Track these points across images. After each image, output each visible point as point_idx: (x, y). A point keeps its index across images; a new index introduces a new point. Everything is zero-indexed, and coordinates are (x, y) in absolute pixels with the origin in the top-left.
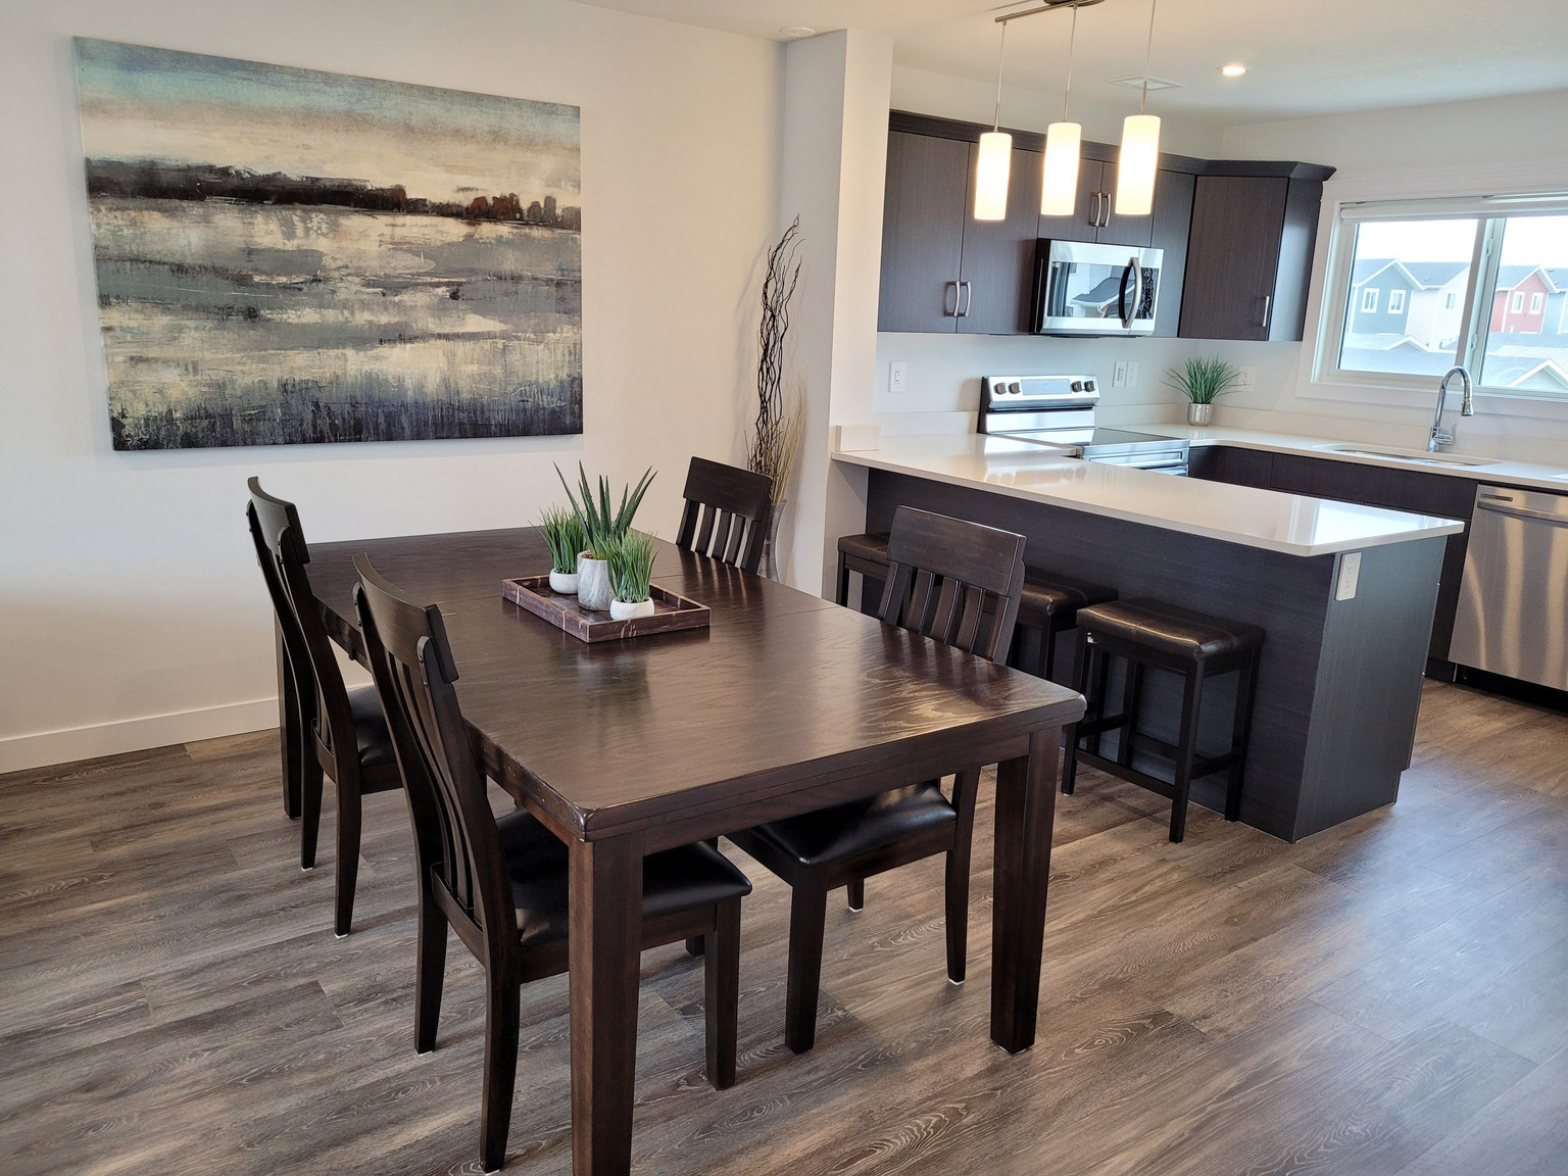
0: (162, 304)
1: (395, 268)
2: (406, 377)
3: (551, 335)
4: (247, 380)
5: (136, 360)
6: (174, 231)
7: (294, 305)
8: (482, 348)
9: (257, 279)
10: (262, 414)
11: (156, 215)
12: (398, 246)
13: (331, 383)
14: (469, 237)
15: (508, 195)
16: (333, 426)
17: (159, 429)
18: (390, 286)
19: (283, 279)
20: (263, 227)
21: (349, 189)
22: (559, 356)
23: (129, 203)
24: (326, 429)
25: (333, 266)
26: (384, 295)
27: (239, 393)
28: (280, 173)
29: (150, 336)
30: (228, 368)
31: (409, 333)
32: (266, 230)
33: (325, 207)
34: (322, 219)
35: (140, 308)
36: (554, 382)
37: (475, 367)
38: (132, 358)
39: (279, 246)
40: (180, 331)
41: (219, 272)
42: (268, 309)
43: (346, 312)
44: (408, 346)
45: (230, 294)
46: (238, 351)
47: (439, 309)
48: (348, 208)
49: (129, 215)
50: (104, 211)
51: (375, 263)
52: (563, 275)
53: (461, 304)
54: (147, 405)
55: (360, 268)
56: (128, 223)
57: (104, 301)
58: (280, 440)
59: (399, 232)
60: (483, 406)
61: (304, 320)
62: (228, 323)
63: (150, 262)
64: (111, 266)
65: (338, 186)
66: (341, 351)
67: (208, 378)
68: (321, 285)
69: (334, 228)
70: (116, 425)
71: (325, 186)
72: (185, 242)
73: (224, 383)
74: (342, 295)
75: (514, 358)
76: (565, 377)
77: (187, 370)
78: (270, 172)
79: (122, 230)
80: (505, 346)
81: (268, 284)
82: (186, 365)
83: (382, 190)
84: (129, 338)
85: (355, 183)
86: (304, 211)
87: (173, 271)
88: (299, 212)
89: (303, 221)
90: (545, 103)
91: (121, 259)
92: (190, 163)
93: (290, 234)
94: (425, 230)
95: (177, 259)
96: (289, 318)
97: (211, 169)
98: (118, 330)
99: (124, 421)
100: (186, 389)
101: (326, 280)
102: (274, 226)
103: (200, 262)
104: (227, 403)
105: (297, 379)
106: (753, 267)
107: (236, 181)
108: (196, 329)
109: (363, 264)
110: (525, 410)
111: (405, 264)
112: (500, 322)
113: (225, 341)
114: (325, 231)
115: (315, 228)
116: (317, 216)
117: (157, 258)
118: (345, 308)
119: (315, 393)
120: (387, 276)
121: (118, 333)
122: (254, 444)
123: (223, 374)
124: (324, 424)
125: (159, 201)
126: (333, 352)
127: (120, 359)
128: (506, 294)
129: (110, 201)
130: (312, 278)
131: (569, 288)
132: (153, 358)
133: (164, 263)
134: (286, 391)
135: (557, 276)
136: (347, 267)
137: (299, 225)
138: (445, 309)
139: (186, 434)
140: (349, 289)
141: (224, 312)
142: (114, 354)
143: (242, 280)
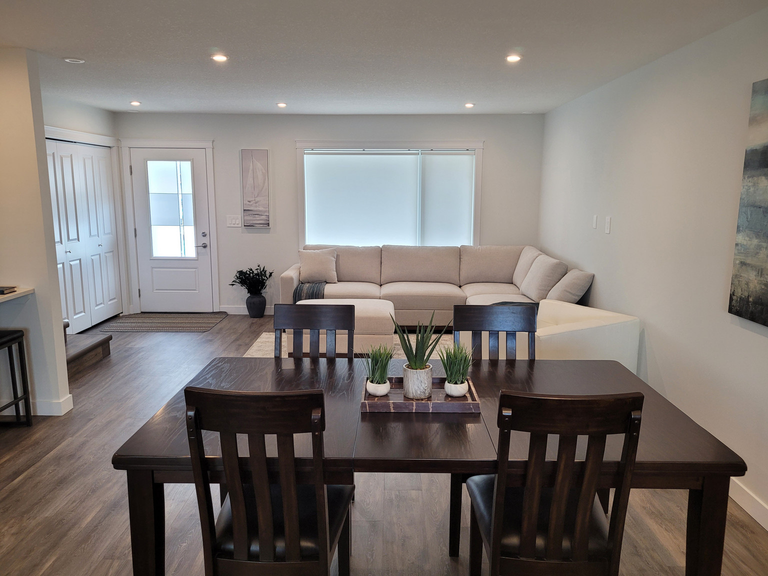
5: (743, 264)
11: (763, 178)
17: (744, 305)
23: (756, 173)
29: (749, 251)
38: (742, 262)
40: (760, 249)
49: (754, 179)
50: (746, 178)
54: (742, 291)
56: (753, 184)
57: (738, 229)
64: (744, 208)
67: (765, 280)
70: (731, 299)
77: (758, 274)
79: (750, 188)
82: (759, 270)
84: (742, 251)
87: (764, 212)
99: (734, 297)
100: (756, 285)
117: (759, 204)
121: (739, 247)
127: (738, 262)
129: (749, 172)
132: (748, 264)
133: (761, 207)
142: (737, 259)
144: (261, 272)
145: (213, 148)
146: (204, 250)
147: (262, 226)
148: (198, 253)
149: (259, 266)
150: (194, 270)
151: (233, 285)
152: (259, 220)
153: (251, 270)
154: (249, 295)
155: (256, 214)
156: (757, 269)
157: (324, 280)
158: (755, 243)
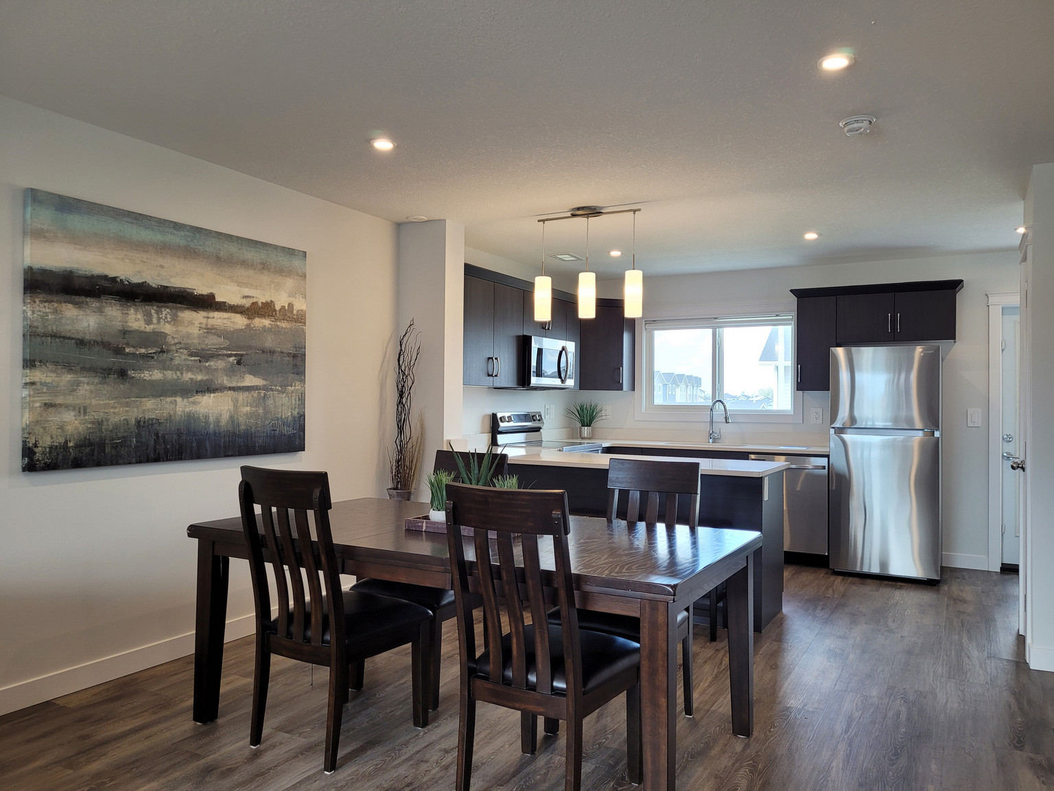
0: (69, 367)
1: (207, 345)
2: (210, 415)
3: (289, 387)
4: (117, 419)
5: (48, 406)
6: (80, 317)
7: (148, 368)
8: (253, 396)
9: (127, 350)
10: (124, 442)
11: (70, 306)
12: (210, 330)
13: (167, 420)
14: (248, 326)
15: (269, 301)
16: (166, 450)
17: (58, 454)
18: (204, 356)
19: (143, 351)
20: (133, 316)
21: (184, 294)
22: (294, 401)
23: (54, 298)
24: (162, 452)
25: (173, 342)
26: (200, 361)
27: (111, 428)
28: (146, 282)
29: (59, 389)
30: (106, 411)
31: (213, 387)
32: (136, 319)
33: (170, 304)
34: (168, 312)
35: (54, 369)
36: (290, 417)
37: (248, 409)
38: (45, 404)
39: (142, 329)
40: (78, 385)
41: (105, 345)
42: (133, 370)
43: (178, 373)
44: (212, 395)
45: (111, 360)
46: (113, 399)
47: (230, 371)
48: (183, 306)
49: (53, 305)
50: (38, 303)
51: (196, 341)
52: (296, 351)
53: (242, 368)
54: (52, 438)
55: (187, 344)
56: (52, 311)
57: (29, 364)
58: (134, 460)
59: (211, 322)
60: (252, 434)
61: (153, 378)
62: (107, 380)
63: (64, 337)
64: (38, 339)
65: (178, 291)
66: (174, 398)
67: (92, 417)
68: (165, 355)
69: (175, 320)
70: (31, 453)
71: (170, 291)
72: (86, 325)
73: (102, 421)
74: (177, 361)
75: (270, 402)
76: (296, 415)
77: (80, 412)
78: (140, 281)
79: (48, 316)
80: (265, 395)
81: (134, 354)
82: (80, 409)
83: (202, 295)
84: (45, 390)
85: (187, 290)
86: (158, 307)
87: (77, 344)
88: (155, 308)
89: (157, 313)
90: (289, 249)
91: (45, 335)
92: (93, 273)
93: (149, 321)
94: (225, 321)
95: (80, 336)
97: (105, 277)
98: (39, 384)
99: (36, 450)
100: (78, 426)
101: (168, 351)
102: (139, 316)
103: (94, 338)
104: (103, 435)
105: (147, 418)
106: (387, 348)
107: (120, 286)
108: (88, 384)
109: (189, 342)
110: (274, 436)
111: (213, 342)
112: (263, 379)
113: (105, 392)
114: (169, 320)
115: (164, 318)
116: (165, 310)
117: (68, 335)
118: (178, 370)
119: (157, 427)
120: (203, 349)
121: (38, 386)
122: (117, 464)
123: (102, 415)
124: (161, 448)
125: (73, 297)
126: (169, 399)
127: (38, 405)
128: (267, 362)
129: (42, 296)
130: (160, 350)
131: (299, 359)
132: (59, 404)
133: (73, 339)
134: (139, 426)
135: (292, 351)
136: (180, 343)
137: (155, 316)
138: (233, 371)
139: (75, 458)
140: (181, 358)
141: (105, 373)
142: (34, 402)
143: (118, 351)
156: (77, 408)
158: (67, 379)
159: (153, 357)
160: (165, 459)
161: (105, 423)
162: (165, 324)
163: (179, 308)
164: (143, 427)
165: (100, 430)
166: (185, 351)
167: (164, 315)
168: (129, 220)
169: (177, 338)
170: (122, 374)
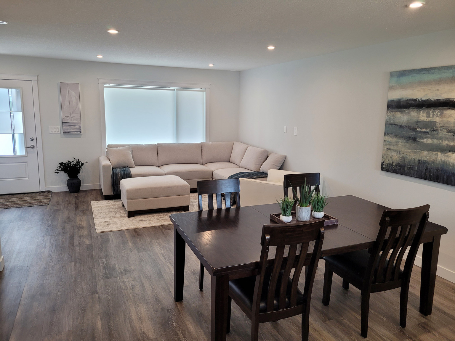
4: (410, 158)
5: (388, 149)
6: (401, 117)
7: (426, 138)
9: (418, 130)
10: (412, 168)
11: (399, 113)
13: (432, 162)
16: (430, 175)
19: (424, 130)
21: (448, 102)
23: (394, 110)
24: (428, 176)
25: (439, 126)
26: (453, 136)
27: (408, 161)
28: (429, 99)
30: (407, 154)
32: (423, 116)
33: (440, 108)
34: (438, 111)
38: (388, 148)
39: (425, 120)
40: (398, 143)
41: (409, 127)
43: (440, 141)
48: (447, 108)
51: (452, 125)
54: (388, 161)
55: (446, 127)
57: (385, 134)
61: (428, 142)
62: (409, 141)
63: (395, 125)
64: (388, 125)
65: (445, 101)
66: (437, 153)
68: (434, 132)
69: (442, 115)
70: (382, 164)
71: (441, 101)
72: (403, 119)
73: (405, 158)
74: (440, 135)
77: (398, 153)
78: (426, 99)
81: (420, 131)
82: (398, 152)
84: (388, 144)
85: (450, 99)
87: (399, 127)
89: (433, 112)
92: (408, 99)
93: (428, 117)
96: (424, 141)
97: (412, 100)
99: (384, 164)
100: (397, 158)
101: (436, 130)
102: (424, 115)
103: (405, 125)
104: (405, 163)
105: (423, 160)
107: (417, 103)
108: (402, 142)
114: (438, 115)
115: (436, 114)
116: (437, 111)
117: (397, 124)
118: (440, 139)
119: (427, 164)
121: (386, 142)
122: (409, 176)
123: (405, 155)
124: (428, 174)
125: (400, 109)
126: (434, 153)
127: (385, 148)
130: (432, 129)
132: (392, 149)
133: (398, 125)
134: (419, 162)
136: (443, 126)
137: (431, 113)
140: (443, 133)
141: (408, 138)
142: (385, 147)
143: (414, 130)
144: (77, 163)
145: (38, 81)
146: (32, 150)
147: (76, 133)
148: (27, 152)
149: (75, 159)
150: (24, 164)
151: (58, 172)
152: (75, 129)
153: (70, 162)
154: (69, 178)
155: (71, 125)
156: (397, 151)
157: (127, 165)
158: (395, 140)
159: (428, 133)
160: (429, 179)
161: (406, 159)
162: (436, 117)
163: (444, 109)
164: (421, 163)
165: (404, 161)
166: (445, 130)
167: (436, 113)
168: (425, 72)
169: (441, 124)
170: (415, 140)
